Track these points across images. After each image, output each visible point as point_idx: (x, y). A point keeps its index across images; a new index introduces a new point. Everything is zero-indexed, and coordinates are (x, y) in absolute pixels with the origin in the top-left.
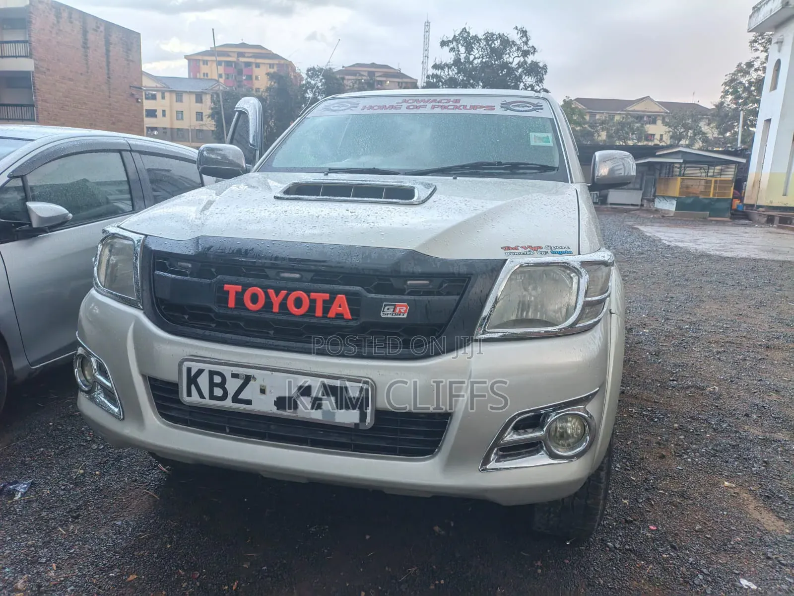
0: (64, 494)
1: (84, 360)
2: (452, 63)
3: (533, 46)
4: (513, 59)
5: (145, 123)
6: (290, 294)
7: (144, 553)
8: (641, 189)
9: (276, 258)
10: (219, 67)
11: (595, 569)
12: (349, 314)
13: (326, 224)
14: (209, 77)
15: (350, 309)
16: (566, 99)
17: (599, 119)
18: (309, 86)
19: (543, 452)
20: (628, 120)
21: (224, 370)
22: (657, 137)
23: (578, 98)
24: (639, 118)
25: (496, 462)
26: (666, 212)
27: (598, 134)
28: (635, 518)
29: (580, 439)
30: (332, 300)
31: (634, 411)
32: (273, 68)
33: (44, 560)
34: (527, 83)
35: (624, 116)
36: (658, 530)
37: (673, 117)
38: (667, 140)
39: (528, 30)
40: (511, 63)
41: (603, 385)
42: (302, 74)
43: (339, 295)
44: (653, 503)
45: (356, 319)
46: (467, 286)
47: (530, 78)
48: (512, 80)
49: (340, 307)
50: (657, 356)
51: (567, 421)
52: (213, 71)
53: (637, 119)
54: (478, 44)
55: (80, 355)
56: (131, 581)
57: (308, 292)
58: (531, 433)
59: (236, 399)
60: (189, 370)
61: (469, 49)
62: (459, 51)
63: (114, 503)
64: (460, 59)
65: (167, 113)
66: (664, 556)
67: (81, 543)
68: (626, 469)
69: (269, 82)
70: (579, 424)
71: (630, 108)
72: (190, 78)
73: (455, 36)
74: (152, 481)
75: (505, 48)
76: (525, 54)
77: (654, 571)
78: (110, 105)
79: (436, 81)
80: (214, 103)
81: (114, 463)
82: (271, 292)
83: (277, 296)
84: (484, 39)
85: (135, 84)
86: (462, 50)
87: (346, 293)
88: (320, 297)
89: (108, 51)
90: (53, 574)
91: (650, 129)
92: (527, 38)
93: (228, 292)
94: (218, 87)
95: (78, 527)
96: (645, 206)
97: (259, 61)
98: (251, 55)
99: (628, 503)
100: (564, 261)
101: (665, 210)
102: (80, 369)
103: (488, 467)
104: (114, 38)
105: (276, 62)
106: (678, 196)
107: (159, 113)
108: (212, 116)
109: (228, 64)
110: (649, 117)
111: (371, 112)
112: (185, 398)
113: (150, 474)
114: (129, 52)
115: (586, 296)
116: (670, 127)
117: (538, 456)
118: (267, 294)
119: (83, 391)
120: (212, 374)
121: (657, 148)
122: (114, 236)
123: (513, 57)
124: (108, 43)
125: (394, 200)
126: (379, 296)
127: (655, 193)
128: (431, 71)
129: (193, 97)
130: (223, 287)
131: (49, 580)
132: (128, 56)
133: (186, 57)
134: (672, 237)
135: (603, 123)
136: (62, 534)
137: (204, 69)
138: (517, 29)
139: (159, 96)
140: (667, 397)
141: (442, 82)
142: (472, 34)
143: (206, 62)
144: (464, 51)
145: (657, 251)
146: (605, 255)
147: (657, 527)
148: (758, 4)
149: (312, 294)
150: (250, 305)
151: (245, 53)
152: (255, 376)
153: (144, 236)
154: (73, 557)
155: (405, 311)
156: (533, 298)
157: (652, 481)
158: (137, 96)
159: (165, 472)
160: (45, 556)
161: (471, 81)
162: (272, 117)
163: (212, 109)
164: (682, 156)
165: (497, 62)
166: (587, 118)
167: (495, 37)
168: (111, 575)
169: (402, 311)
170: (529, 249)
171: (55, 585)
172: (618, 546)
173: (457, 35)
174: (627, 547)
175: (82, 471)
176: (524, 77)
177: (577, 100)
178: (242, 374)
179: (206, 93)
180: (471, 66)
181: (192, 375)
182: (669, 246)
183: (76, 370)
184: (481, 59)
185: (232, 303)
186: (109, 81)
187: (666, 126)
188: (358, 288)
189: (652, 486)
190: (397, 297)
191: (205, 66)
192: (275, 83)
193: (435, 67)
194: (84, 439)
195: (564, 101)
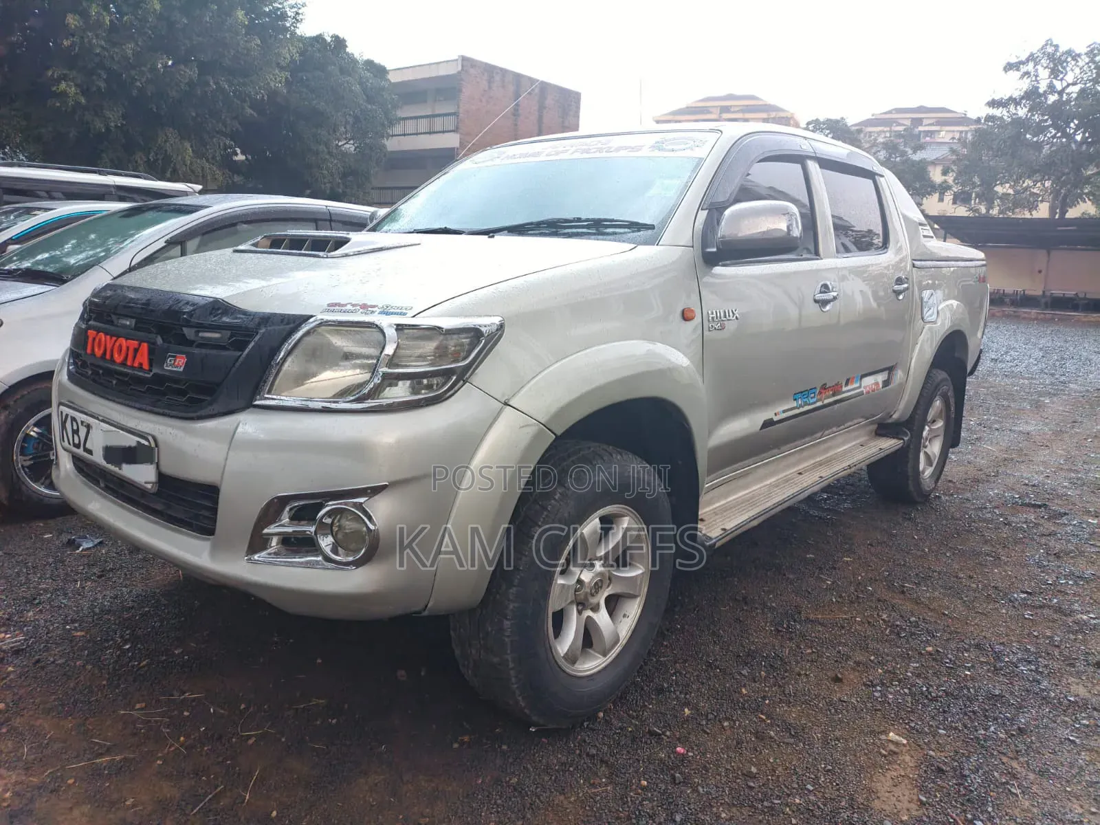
2: (1023, 95)
6: (117, 341)
12: (147, 364)
15: (148, 359)
25: (269, 554)
30: (139, 348)
36: (683, 755)
43: (143, 344)
44: (727, 725)
49: (142, 356)
58: (304, 525)
59: (85, 448)
61: (1057, 72)
62: (1037, 76)
64: (1038, 88)
66: (644, 783)
73: (1031, 55)
77: (604, 794)
83: (110, 342)
86: (1044, 73)
88: (132, 344)
89: (541, 118)
93: (89, 337)
98: (737, 109)
99: (687, 715)
100: (375, 321)
103: (255, 558)
104: (549, 101)
114: (565, 116)
124: (542, 108)
128: (985, 111)
130: (88, 333)
133: (654, 118)
142: (1064, 47)
144: (1048, 74)
147: (689, 752)
149: (128, 341)
150: (97, 351)
151: (731, 106)
152: (92, 426)
155: (183, 364)
157: (767, 702)
169: (180, 363)
173: (1035, 52)
174: (607, 759)
178: (86, 422)
180: (1056, 97)
181: (63, 420)
185: (89, 349)
188: (157, 336)
189: (759, 706)
193: (993, 104)
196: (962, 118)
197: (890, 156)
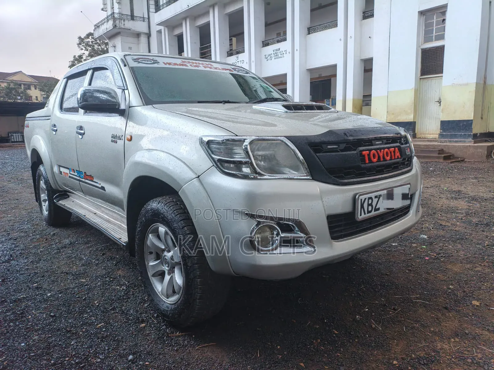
6: (384, 151)
12: (400, 156)
20: (13, 87)
21: (373, 195)
22: (34, 98)
30: (395, 151)
38: (41, 100)
43: (396, 148)
49: (398, 153)
59: (375, 210)
60: (361, 200)
71: (9, 78)
82: (379, 151)
88: (392, 150)
93: (364, 155)
112: (359, 217)
116: (43, 91)
118: (378, 153)
120: (369, 199)
130: (362, 153)
148: (99, 23)
149: (390, 149)
152: (382, 195)
169: (409, 151)
178: (378, 195)
181: (362, 203)
185: (367, 161)
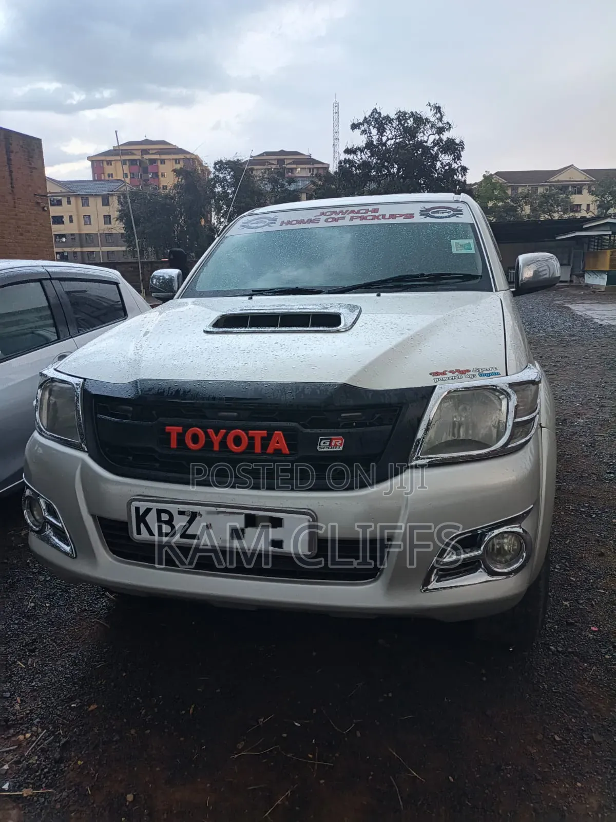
0: (19, 628)
1: (33, 502)
2: (364, 146)
3: (448, 123)
4: (428, 137)
5: (53, 230)
6: (229, 432)
7: (102, 682)
8: (569, 265)
9: (214, 398)
10: (124, 166)
11: (538, 674)
12: (287, 450)
13: (257, 359)
14: (114, 178)
15: (287, 444)
16: (485, 173)
17: (521, 193)
18: (216, 180)
19: (481, 570)
20: (552, 192)
21: (170, 508)
22: (584, 207)
23: (498, 172)
24: (564, 188)
25: (437, 582)
26: (597, 288)
27: (522, 208)
28: (576, 619)
29: (517, 555)
30: (269, 437)
31: (571, 508)
32: (179, 163)
33: (8, 695)
34: (444, 161)
35: (548, 187)
36: (599, 630)
37: (599, 185)
38: (594, 210)
39: (441, 106)
40: (426, 142)
41: (537, 503)
42: (209, 167)
43: (276, 432)
44: (594, 603)
45: (293, 454)
46: (399, 415)
47: (447, 156)
48: (428, 160)
49: (278, 443)
50: (593, 447)
51: (503, 538)
52: (118, 171)
53: (561, 190)
54: (390, 125)
55: (28, 496)
56: (92, 710)
57: (246, 430)
58: (469, 552)
59: (184, 535)
60: (137, 509)
61: (381, 131)
62: (370, 133)
63: (67, 634)
64: (372, 141)
65: (74, 219)
66: (607, 657)
67: (40, 675)
68: (565, 570)
69: (176, 179)
70: (515, 540)
71: (552, 179)
72: (94, 180)
73: (366, 119)
74: (101, 610)
75: (418, 127)
76: (440, 131)
77: (597, 673)
78: (16, 215)
79: (349, 167)
80: (122, 205)
81: (62, 594)
82: (210, 431)
83: (216, 436)
84: (396, 119)
85: (40, 192)
86: (374, 131)
87: (283, 429)
88: (258, 434)
89: (9, 160)
90: (19, 707)
91: (576, 199)
92: (441, 114)
93: (169, 433)
94: (124, 188)
95: (36, 661)
96: (575, 281)
97: (163, 157)
98: (154, 152)
99: (568, 605)
100: (492, 384)
101: (596, 285)
102: (29, 510)
103: (429, 587)
104: (15, 146)
105: (182, 156)
106: (608, 270)
107: (66, 220)
108: (120, 218)
109: (133, 162)
110: (574, 186)
111: (290, 227)
112: (136, 536)
113: (98, 602)
114: (30, 159)
115: (515, 418)
116: (597, 196)
117: (477, 573)
118: (206, 434)
119: (33, 531)
120: (159, 512)
121: (585, 220)
122: (53, 380)
123: (427, 135)
124: (9, 152)
125: (321, 329)
126: (315, 431)
127: (584, 267)
128: (343, 157)
129: (99, 200)
130: (165, 429)
131: (16, 714)
132: (30, 164)
133: (89, 158)
134: (604, 315)
135: (526, 196)
136: (21, 668)
137: (109, 169)
138: (430, 105)
139: (64, 201)
140: (605, 491)
141: (355, 167)
142: (384, 114)
143: (109, 163)
144: (376, 132)
145: (589, 331)
146: (532, 373)
147: (599, 628)
149: (250, 432)
150: (191, 445)
151: (149, 150)
152: (201, 513)
153: (82, 380)
154: (35, 690)
155: (341, 444)
156: (463, 419)
157: (592, 581)
158: (43, 205)
159: (113, 600)
160: (9, 691)
161: (386, 164)
162: (182, 214)
163: (120, 211)
164: (611, 228)
165: (411, 142)
166: (509, 192)
167: (407, 115)
168: (72, 705)
169: (338, 444)
170: (457, 373)
171: (22, 718)
172: (560, 649)
173: (367, 117)
174: (570, 650)
175: (32, 604)
176: (440, 155)
177: (497, 174)
178: (188, 511)
179: (112, 195)
180: (384, 148)
181: (141, 514)
182: (601, 325)
183: (25, 511)
184: (394, 140)
185: (174, 445)
186: (12, 191)
187: (592, 195)
188: (293, 424)
189: (592, 585)
190: (332, 431)
191: (109, 166)
192: (182, 179)
193: (348, 151)
194: (31, 571)
195: (484, 176)
196: (309, 159)
197: (274, 188)
